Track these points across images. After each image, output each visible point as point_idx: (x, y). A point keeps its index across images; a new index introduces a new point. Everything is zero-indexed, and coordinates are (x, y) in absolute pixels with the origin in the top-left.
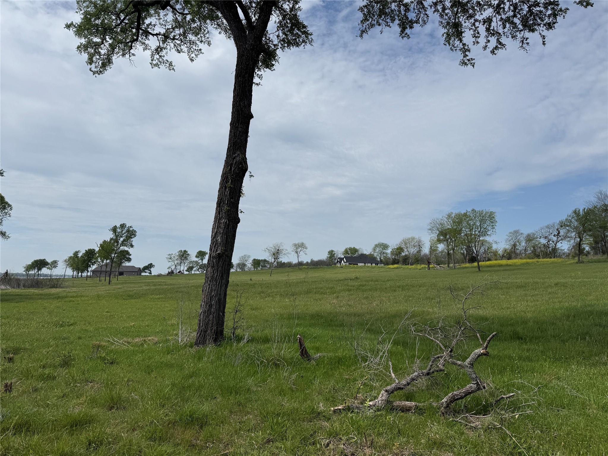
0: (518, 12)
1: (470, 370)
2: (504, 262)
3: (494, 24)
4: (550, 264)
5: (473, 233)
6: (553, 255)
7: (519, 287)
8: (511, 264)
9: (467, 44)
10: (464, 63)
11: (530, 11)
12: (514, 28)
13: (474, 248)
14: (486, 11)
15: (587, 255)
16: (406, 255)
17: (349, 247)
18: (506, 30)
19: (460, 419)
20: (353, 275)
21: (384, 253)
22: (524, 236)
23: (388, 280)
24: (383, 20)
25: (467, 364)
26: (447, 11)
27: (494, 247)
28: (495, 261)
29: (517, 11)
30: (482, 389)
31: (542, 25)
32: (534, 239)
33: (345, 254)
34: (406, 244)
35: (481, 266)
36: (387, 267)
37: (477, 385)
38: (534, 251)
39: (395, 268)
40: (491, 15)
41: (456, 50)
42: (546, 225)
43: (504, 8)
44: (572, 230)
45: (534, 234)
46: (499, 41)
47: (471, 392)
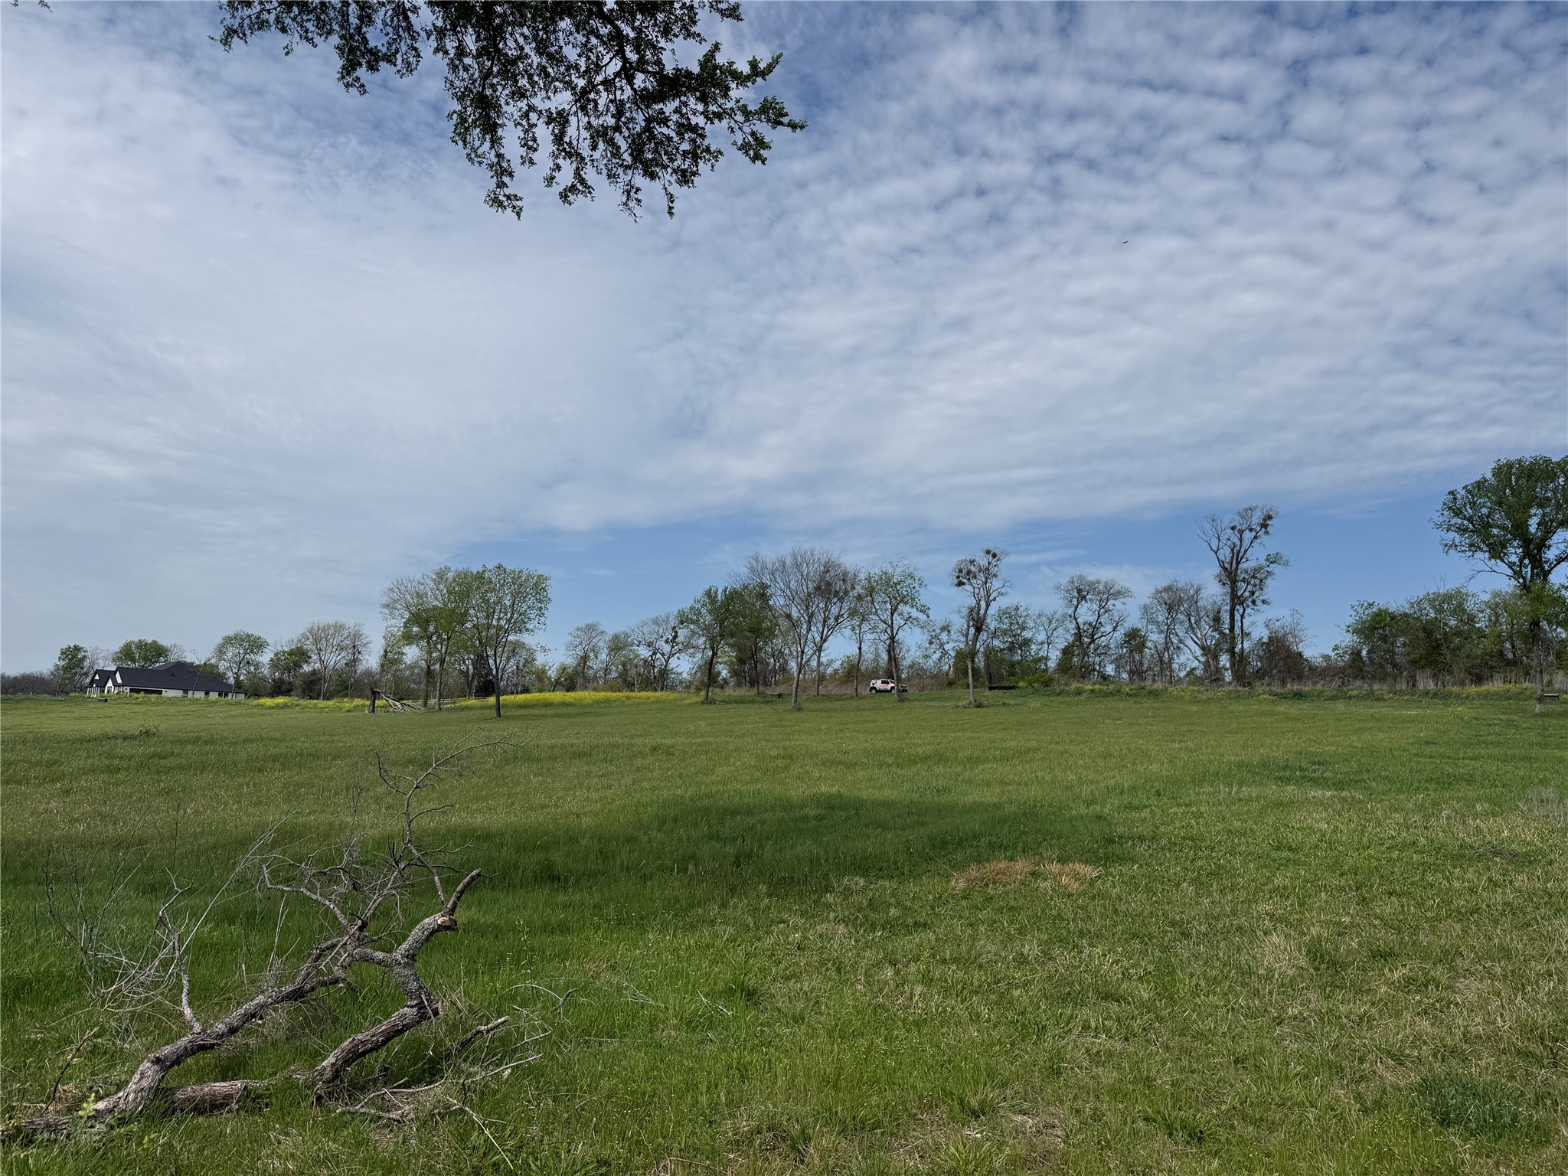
0: (625, 123)
1: (406, 972)
2: (558, 696)
3: (571, 132)
4: (653, 703)
5: (494, 623)
6: (660, 684)
7: (579, 755)
8: (572, 701)
9: (507, 156)
10: (496, 202)
11: (648, 129)
12: (613, 155)
13: (491, 661)
14: (558, 95)
15: (722, 688)
16: (314, 672)
17: (136, 640)
18: (597, 155)
19: (362, 1107)
20: (134, 726)
21: (248, 663)
22: (607, 639)
23: (247, 741)
24: (294, 19)
25: (399, 957)
26: (468, 61)
27: (540, 660)
28: (537, 694)
29: (623, 119)
30: (430, 1017)
31: (670, 170)
32: (626, 645)
33: (120, 659)
34: (317, 641)
35: (505, 706)
36: (255, 702)
37: (420, 1009)
38: (624, 675)
39: (278, 707)
40: (567, 107)
41: (480, 163)
42: (654, 617)
43: (595, 102)
44: (701, 633)
45: (627, 636)
46: (580, 176)
47: (402, 1029)
